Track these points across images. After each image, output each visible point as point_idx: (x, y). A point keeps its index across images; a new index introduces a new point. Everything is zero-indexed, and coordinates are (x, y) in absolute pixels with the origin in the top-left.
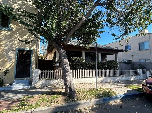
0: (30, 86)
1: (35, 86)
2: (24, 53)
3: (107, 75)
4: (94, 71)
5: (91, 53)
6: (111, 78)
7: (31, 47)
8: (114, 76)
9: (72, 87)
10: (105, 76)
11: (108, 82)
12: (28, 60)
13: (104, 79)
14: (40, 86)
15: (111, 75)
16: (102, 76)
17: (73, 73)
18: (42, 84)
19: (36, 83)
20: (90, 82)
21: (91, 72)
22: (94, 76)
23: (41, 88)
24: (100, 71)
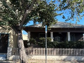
0: (5, 59)
1: (8, 59)
2: (4, 36)
3: (71, 54)
4: (56, 50)
5: (60, 33)
6: (75, 56)
7: (9, 32)
8: (79, 55)
9: (23, 60)
10: (68, 55)
11: (72, 60)
12: (7, 41)
13: (67, 57)
14: (12, 59)
15: (76, 54)
16: (65, 55)
17: (37, 50)
18: (13, 58)
19: (9, 57)
20: (52, 59)
21: (53, 50)
22: (56, 54)
23: (12, 60)
24: (63, 50)
